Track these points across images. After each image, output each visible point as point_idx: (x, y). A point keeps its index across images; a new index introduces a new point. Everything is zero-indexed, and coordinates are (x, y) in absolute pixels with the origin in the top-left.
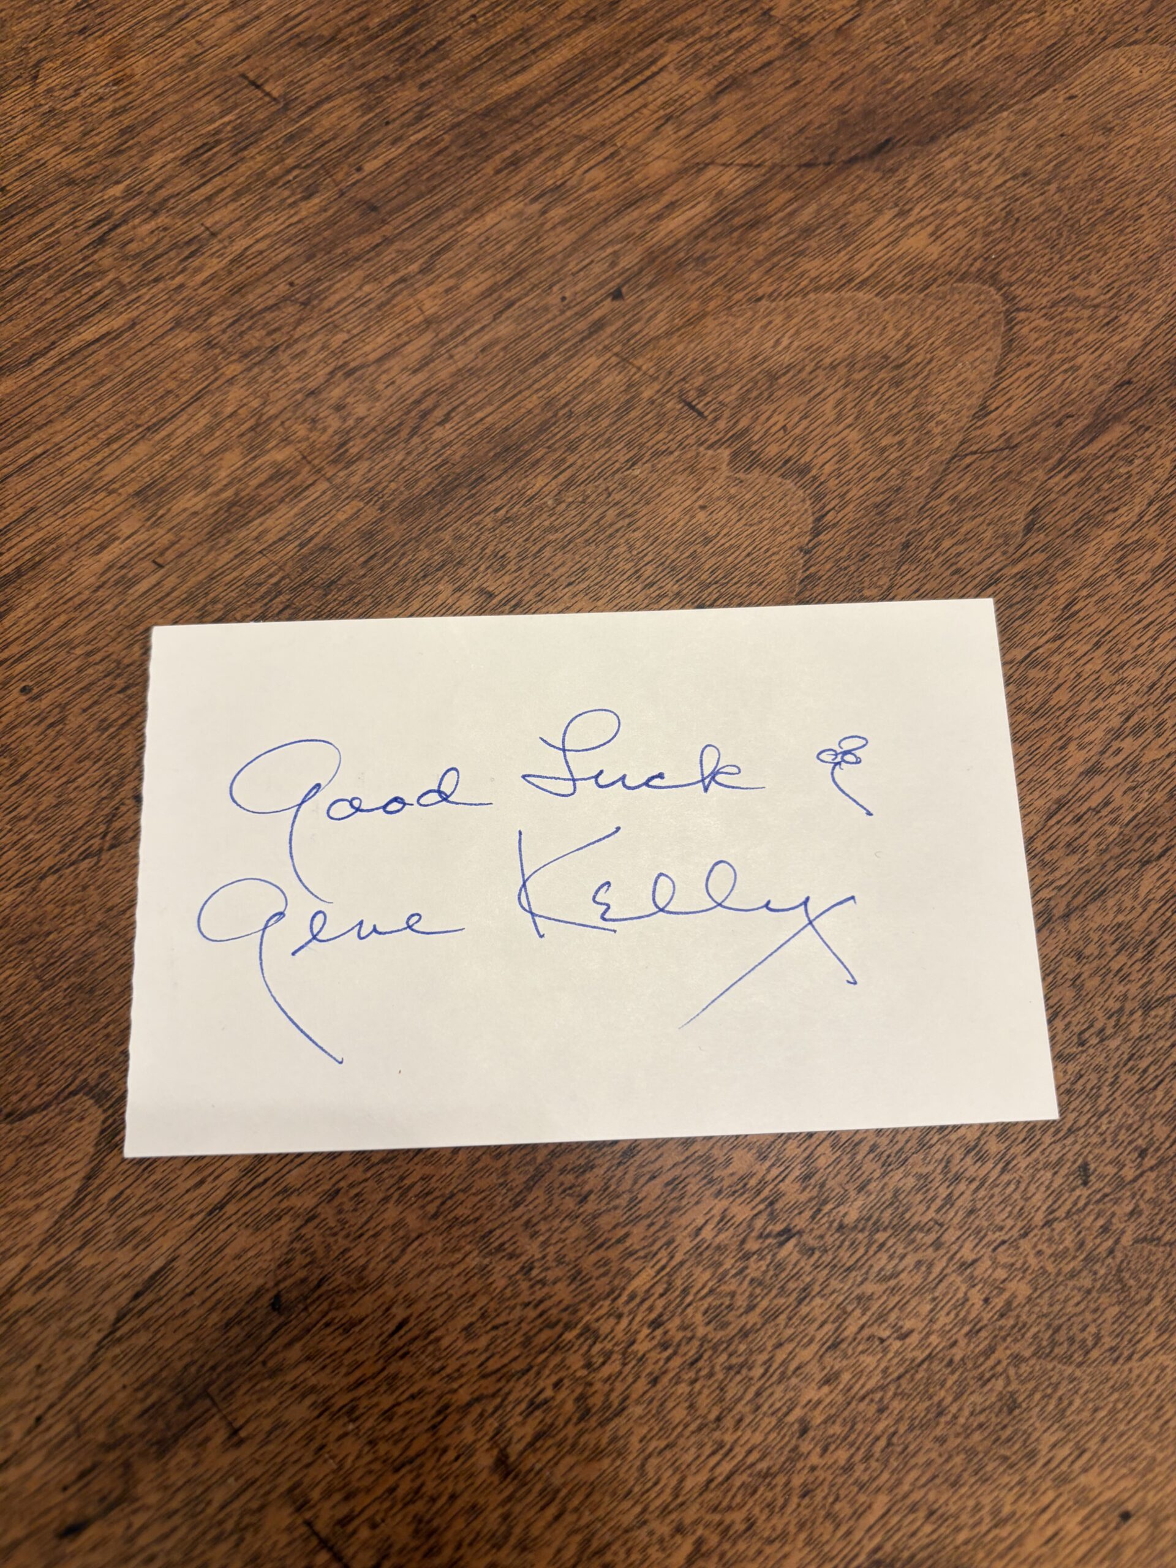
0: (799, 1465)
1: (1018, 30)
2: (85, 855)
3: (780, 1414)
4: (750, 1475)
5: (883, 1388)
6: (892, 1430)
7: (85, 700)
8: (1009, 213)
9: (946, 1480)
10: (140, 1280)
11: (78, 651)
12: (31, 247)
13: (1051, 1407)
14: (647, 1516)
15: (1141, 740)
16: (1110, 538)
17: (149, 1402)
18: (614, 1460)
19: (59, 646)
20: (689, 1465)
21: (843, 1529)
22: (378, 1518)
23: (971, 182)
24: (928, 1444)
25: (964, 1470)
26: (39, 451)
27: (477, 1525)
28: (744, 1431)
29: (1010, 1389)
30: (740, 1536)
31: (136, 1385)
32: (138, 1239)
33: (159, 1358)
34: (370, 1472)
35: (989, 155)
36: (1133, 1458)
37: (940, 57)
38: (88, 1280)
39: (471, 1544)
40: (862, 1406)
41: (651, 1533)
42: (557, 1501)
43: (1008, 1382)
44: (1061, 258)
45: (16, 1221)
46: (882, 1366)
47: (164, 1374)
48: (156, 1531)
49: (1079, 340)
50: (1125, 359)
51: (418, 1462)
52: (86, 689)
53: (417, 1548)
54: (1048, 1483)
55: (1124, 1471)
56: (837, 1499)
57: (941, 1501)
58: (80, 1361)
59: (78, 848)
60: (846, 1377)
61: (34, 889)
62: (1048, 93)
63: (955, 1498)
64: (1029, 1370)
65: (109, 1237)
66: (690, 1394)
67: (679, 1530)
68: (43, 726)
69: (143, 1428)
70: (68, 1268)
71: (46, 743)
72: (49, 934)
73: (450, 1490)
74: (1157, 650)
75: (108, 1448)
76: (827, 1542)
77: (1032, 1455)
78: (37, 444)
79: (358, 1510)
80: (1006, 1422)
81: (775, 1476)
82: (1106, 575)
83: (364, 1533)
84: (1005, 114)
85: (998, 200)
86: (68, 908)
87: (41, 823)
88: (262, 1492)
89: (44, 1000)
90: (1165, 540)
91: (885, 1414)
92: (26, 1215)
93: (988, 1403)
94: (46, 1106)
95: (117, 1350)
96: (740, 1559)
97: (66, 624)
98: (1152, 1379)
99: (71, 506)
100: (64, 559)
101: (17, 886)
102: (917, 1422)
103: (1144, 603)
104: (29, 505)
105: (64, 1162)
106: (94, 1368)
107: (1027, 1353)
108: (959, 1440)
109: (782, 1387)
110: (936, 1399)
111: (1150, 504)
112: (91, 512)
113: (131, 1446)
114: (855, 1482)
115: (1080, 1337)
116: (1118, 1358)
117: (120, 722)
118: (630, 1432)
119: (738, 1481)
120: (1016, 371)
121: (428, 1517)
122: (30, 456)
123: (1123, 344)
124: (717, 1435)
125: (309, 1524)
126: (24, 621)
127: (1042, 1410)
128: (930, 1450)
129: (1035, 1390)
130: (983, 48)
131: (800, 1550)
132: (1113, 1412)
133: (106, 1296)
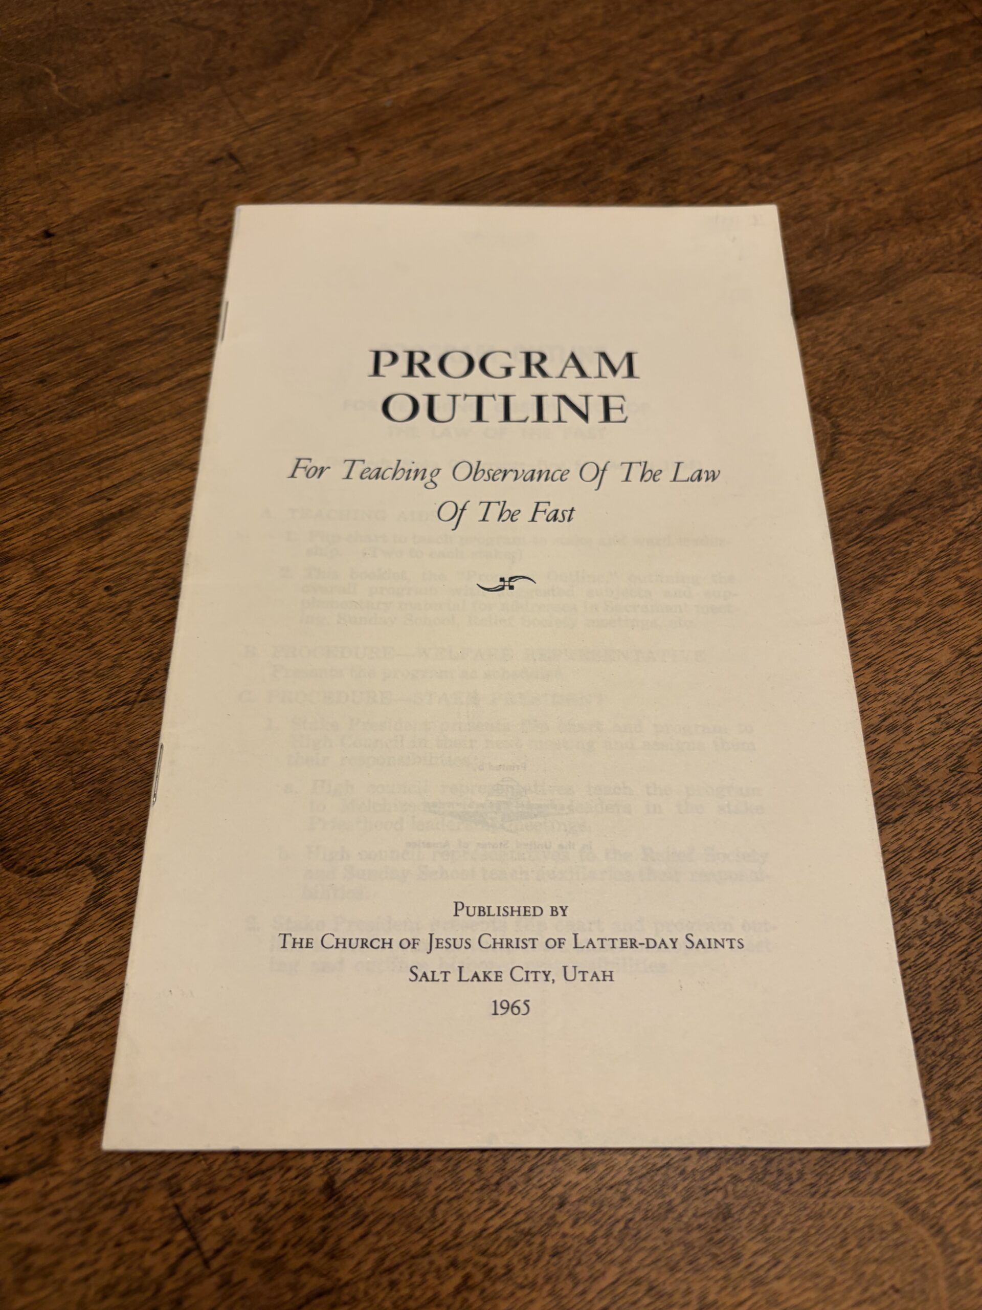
0: (554, 1230)
1: (866, 256)
2: (123, 703)
3: (545, 1188)
4: (515, 1231)
5: (628, 1182)
6: (630, 1216)
7: (147, 601)
8: (843, 371)
9: (666, 1264)
10: (95, 1004)
11: (149, 568)
12: (176, 313)
13: (757, 1222)
14: (430, 1249)
15: (893, 736)
16: (887, 593)
17: (82, 1094)
18: (413, 1201)
19: (137, 563)
20: (469, 1215)
21: (580, 1288)
22: (229, 1213)
23: (818, 348)
24: (657, 1233)
25: (683, 1259)
26: (152, 438)
27: (301, 1232)
28: (516, 1197)
29: (726, 1201)
30: (499, 1278)
31: (76, 1080)
32: (101, 974)
33: (96, 1063)
34: (230, 1176)
35: (833, 333)
36: (817, 1275)
37: (808, 268)
38: (58, 997)
39: (294, 1246)
40: (610, 1193)
41: (431, 1263)
42: (366, 1223)
43: (725, 1197)
44: (876, 404)
45: (18, 946)
46: (630, 1165)
47: (97, 1075)
48: (65, 1192)
49: (881, 459)
50: (914, 475)
51: (268, 1174)
52: (148, 594)
53: (253, 1241)
54: (747, 1282)
55: (809, 1284)
56: (579, 1263)
57: (661, 1280)
58: (40, 1055)
59: (120, 697)
60: (601, 1168)
61: (84, 720)
62: (882, 298)
63: (672, 1280)
64: (744, 1189)
65: (80, 969)
66: (479, 1160)
67: (454, 1264)
68: (114, 613)
69: (74, 1112)
70: (47, 986)
71: (114, 624)
72: (87, 752)
73: (287, 1199)
74: (913, 675)
75: (45, 1122)
76: (565, 1296)
77: (736, 1258)
78: (152, 433)
79: (216, 1202)
80: (719, 1227)
81: (534, 1235)
82: (882, 618)
83: (217, 1222)
84: (848, 308)
85: (836, 362)
86: (104, 737)
87: (98, 677)
88: (148, 1176)
89: (73, 796)
90: (928, 600)
91: (626, 1204)
92: (27, 943)
93: (708, 1209)
94: (58, 869)
95: (68, 1052)
96: (496, 1296)
97: (145, 550)
98: (841, 1215)
99: (165, 475)
100: (153, 508)
101: (72, 717)
102: (650, 1214)
103: (907, 641)
104: (138, 471)
105: (62, 910)
106: (48, 1062)
107: (744, 1176)
108: (681, 1234)
109: (551, 1167)
110: (667, 1199)
111: (920, 574)
112: (177, 481)
113: (61, 1125)
114: (596, 1252)
115: (787, 1171)
116: (816, 1193)
117: (167, 618)
118: (429, 1181)
119: (504, 1234)
120: (834, 473)
121: (266, 1218)
122: (146, 440)
123: (913, 466)
124: (495, 1195)
125: (177, 1207)
126: (117, 544)
127: (750, 1223)
128: (656, 1238)
129: (746, 1206)
130: (840, 265)
131: (544, 1298)
132: (806, 1236)
133: (70, 1011)
